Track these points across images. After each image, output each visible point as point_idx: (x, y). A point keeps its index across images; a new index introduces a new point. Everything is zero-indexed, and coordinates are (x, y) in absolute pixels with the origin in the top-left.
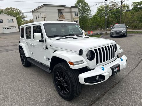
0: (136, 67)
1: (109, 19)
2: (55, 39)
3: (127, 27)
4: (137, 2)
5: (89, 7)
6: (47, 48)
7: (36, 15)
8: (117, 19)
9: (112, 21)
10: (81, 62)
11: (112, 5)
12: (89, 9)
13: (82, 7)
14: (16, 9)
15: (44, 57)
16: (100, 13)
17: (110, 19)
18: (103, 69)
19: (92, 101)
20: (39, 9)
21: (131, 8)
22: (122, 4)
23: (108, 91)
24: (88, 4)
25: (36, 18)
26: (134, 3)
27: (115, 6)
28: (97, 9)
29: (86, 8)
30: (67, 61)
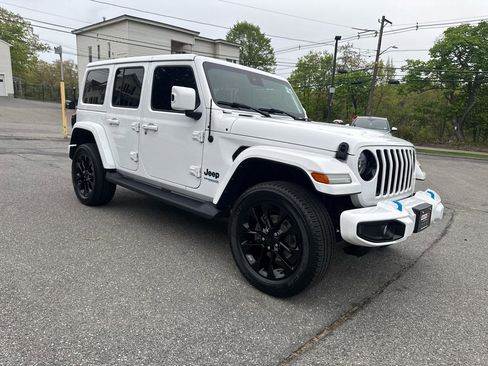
0: (443, 235)
1: (329, 101)
2: (235, 113)
3: (394, 128)
4: (418, 62)
5: (271, 52)
6: (211, 139)
7: (90, 48)
8: (355, 103)
9: (339, 109)
10: (346, 179)
11: (345, 59)
12: (272, 58)
13: (250, 48)
14: (11, 15)
15: (192, 167)
16: (304, 77)
17: (333, 100)
18: (400, 208)
19: (354, 305)
20: (101, 27)
21: (399, 76)
22: (377, 60)
23: (389, 283)
24: (269, 41)
25: (90, 57)
26: (409, 62)
27: (353, 63)
28: (297, 62)
29: (263, 53)
30: (308, 170)
